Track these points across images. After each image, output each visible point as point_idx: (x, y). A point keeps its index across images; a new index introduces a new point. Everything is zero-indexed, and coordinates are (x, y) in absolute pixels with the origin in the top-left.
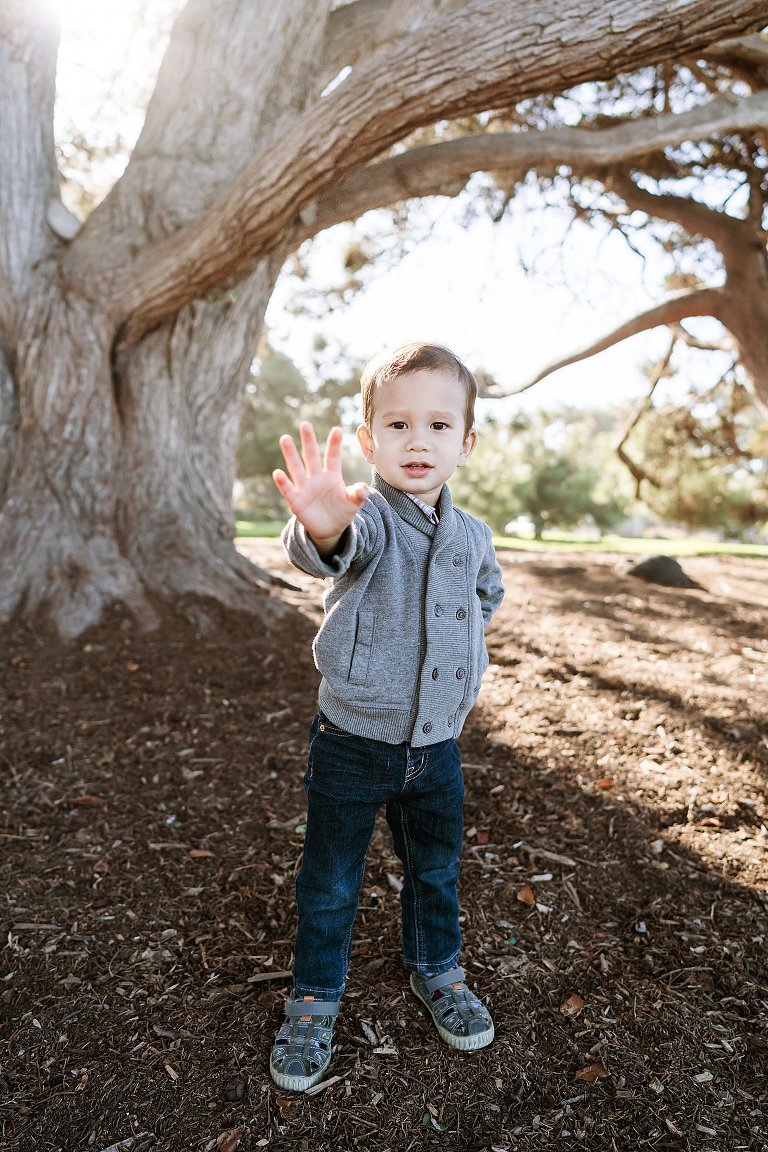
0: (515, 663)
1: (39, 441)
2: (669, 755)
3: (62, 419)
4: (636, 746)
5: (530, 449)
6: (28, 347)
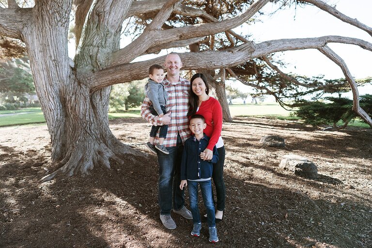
6: (71, 97)
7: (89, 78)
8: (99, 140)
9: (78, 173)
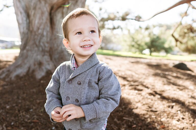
0: (141, 90)
1: (33, 34)
2: (181, 119)
3: (38, 29)
4: (172, 116)
5: (150, 34)
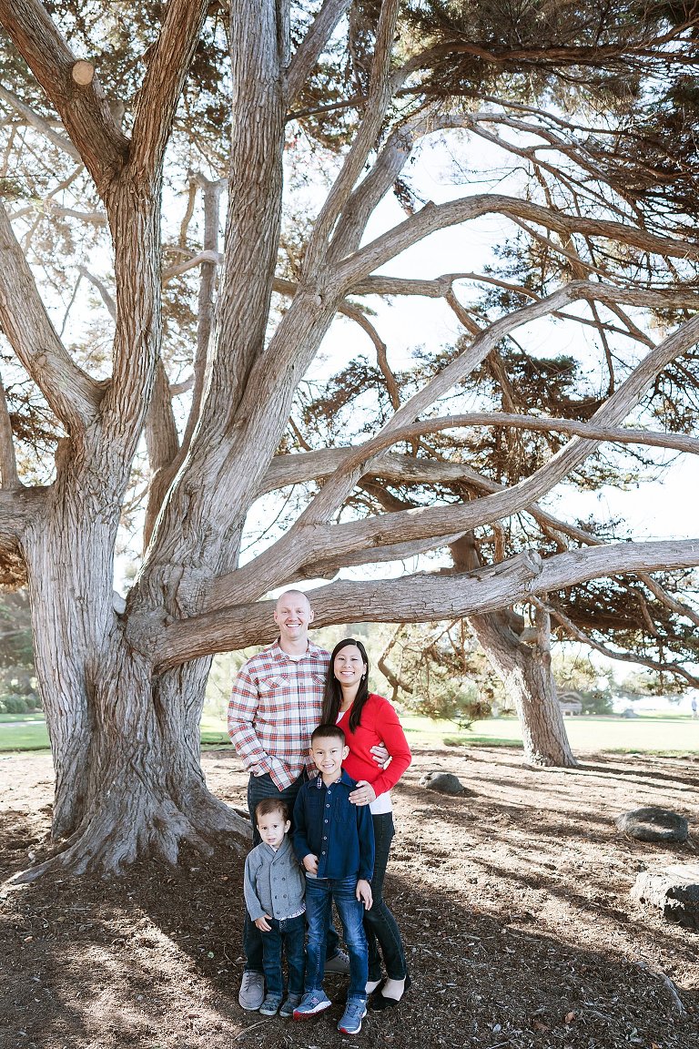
6: (108, 683)
7: (154, 639)
8: (161, 792)
9: (96, 868)
